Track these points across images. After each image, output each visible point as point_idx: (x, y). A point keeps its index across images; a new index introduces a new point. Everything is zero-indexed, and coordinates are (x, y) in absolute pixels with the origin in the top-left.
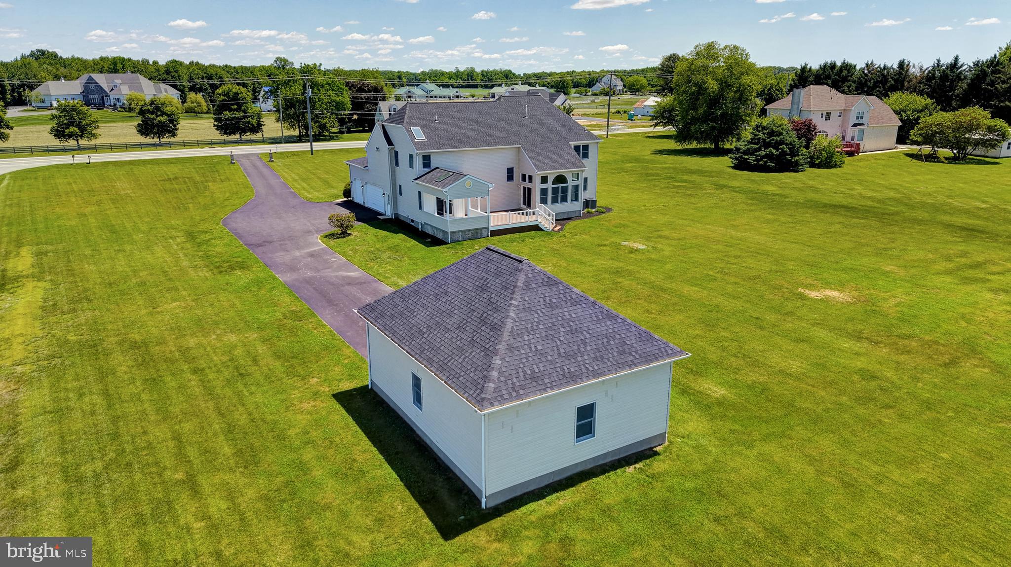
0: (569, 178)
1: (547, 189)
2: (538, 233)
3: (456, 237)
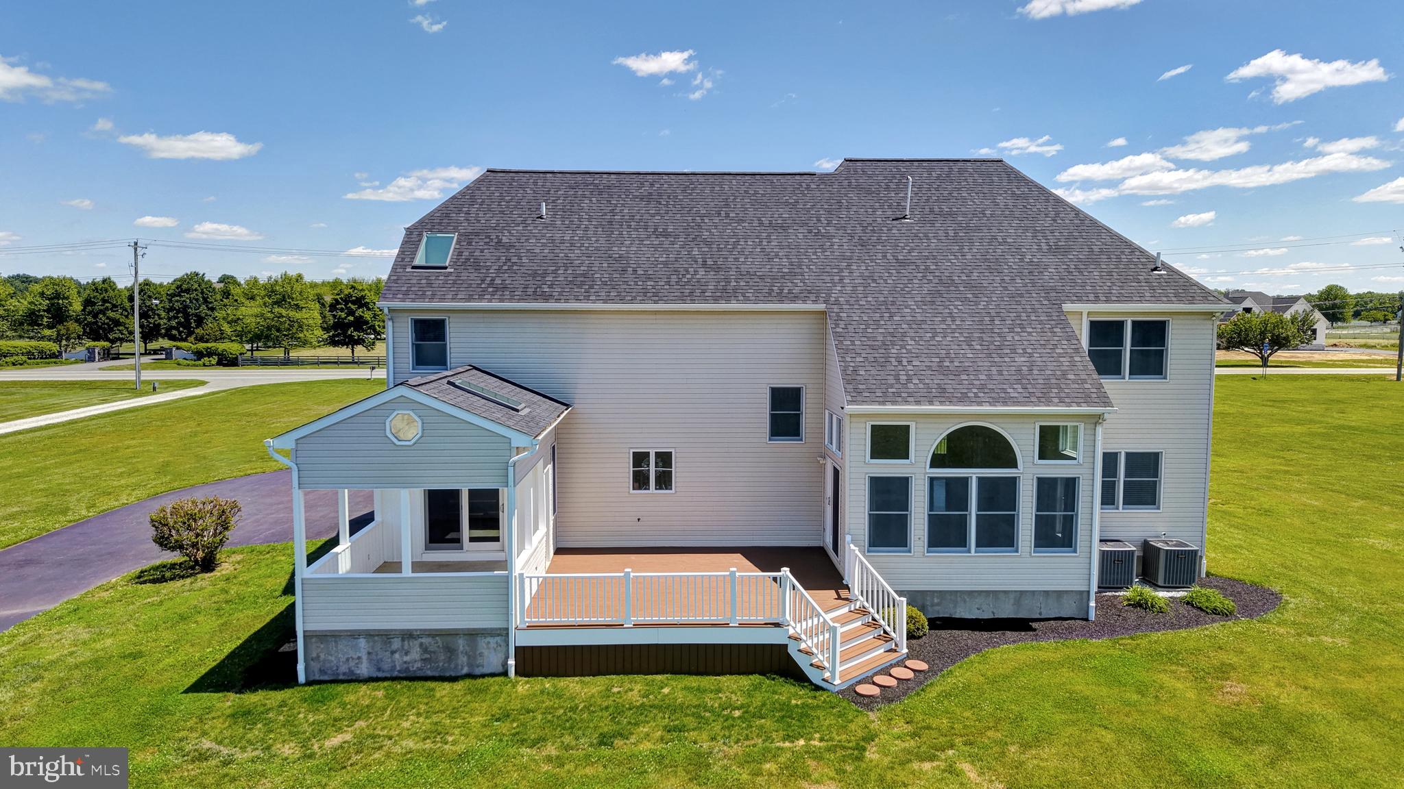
0: (1024, 443)
1: (903, 484)
2: (788, 693)
3: (339, 658)
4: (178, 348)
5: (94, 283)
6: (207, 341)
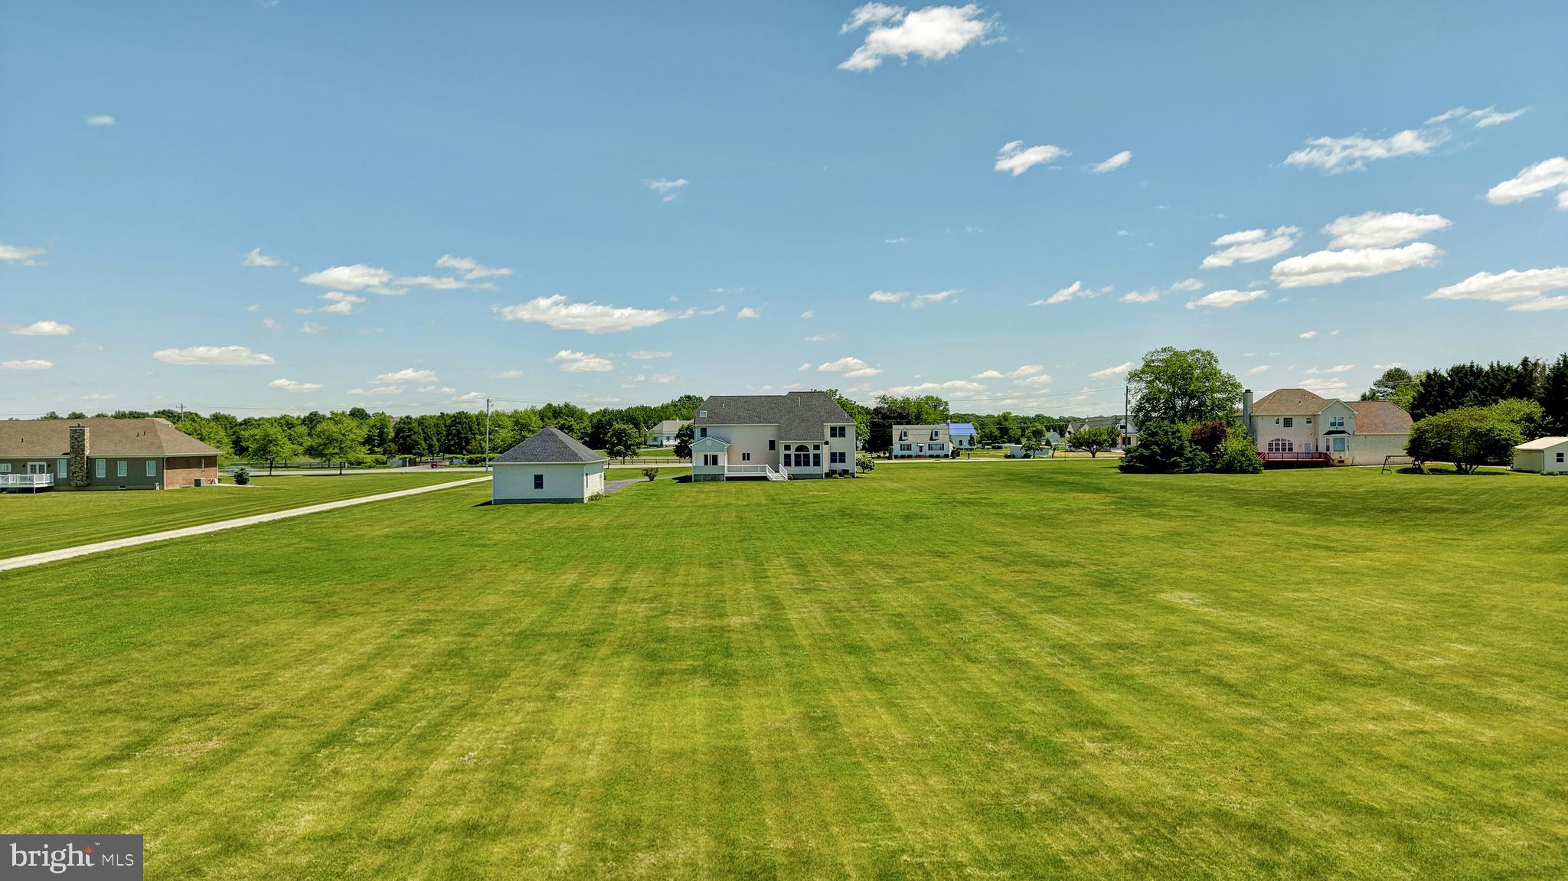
1: (790, 455)
3: (698, 478)
4: (456, 458)
5: (401, 419)
6: (474, 453)
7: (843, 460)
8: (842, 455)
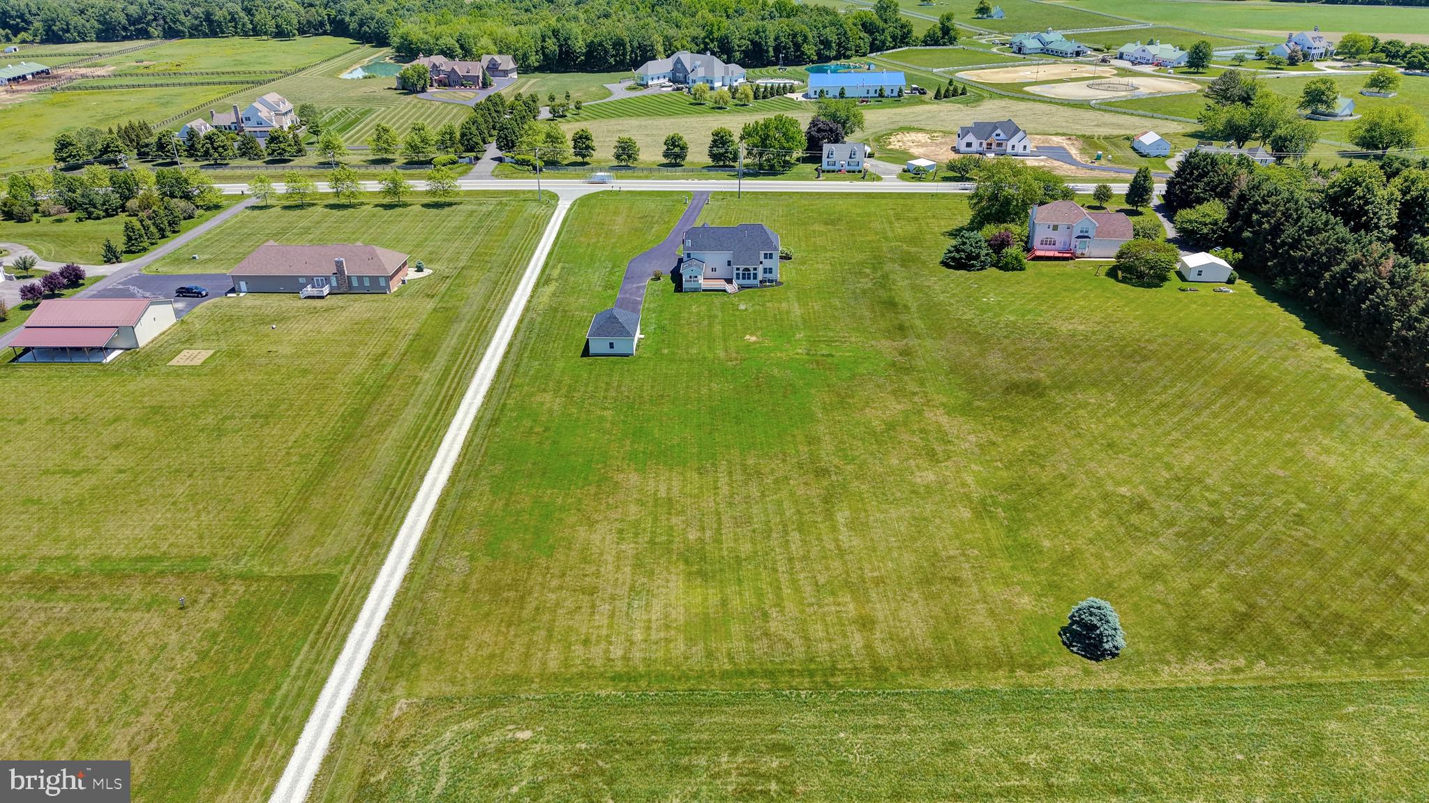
0: (751, 269)
7: (771, 272)
8: (771, 269)
